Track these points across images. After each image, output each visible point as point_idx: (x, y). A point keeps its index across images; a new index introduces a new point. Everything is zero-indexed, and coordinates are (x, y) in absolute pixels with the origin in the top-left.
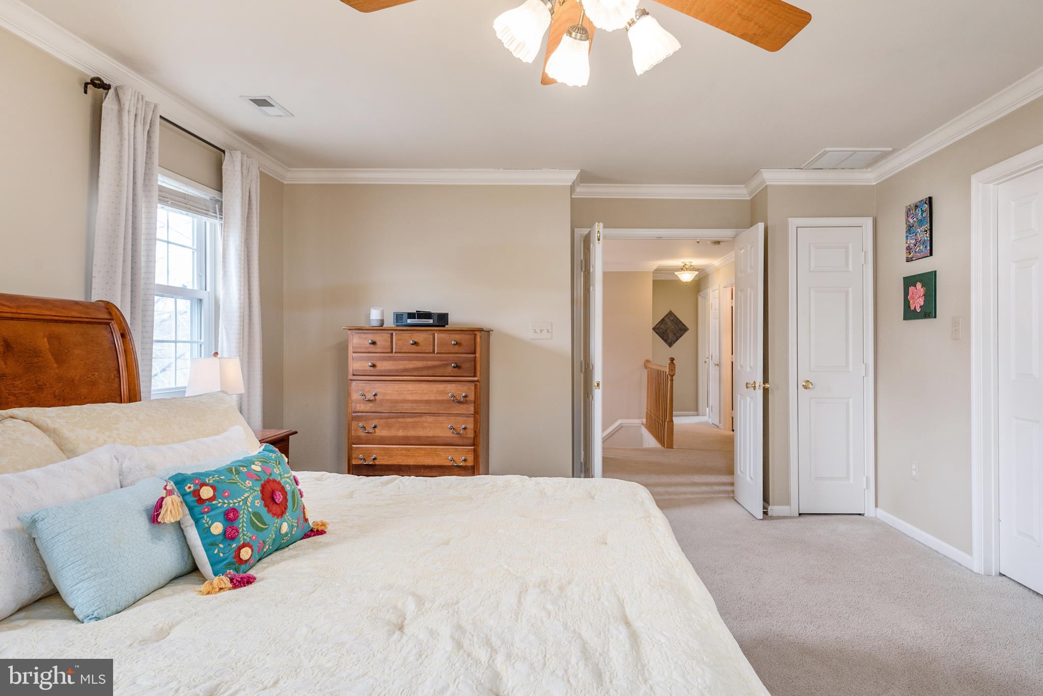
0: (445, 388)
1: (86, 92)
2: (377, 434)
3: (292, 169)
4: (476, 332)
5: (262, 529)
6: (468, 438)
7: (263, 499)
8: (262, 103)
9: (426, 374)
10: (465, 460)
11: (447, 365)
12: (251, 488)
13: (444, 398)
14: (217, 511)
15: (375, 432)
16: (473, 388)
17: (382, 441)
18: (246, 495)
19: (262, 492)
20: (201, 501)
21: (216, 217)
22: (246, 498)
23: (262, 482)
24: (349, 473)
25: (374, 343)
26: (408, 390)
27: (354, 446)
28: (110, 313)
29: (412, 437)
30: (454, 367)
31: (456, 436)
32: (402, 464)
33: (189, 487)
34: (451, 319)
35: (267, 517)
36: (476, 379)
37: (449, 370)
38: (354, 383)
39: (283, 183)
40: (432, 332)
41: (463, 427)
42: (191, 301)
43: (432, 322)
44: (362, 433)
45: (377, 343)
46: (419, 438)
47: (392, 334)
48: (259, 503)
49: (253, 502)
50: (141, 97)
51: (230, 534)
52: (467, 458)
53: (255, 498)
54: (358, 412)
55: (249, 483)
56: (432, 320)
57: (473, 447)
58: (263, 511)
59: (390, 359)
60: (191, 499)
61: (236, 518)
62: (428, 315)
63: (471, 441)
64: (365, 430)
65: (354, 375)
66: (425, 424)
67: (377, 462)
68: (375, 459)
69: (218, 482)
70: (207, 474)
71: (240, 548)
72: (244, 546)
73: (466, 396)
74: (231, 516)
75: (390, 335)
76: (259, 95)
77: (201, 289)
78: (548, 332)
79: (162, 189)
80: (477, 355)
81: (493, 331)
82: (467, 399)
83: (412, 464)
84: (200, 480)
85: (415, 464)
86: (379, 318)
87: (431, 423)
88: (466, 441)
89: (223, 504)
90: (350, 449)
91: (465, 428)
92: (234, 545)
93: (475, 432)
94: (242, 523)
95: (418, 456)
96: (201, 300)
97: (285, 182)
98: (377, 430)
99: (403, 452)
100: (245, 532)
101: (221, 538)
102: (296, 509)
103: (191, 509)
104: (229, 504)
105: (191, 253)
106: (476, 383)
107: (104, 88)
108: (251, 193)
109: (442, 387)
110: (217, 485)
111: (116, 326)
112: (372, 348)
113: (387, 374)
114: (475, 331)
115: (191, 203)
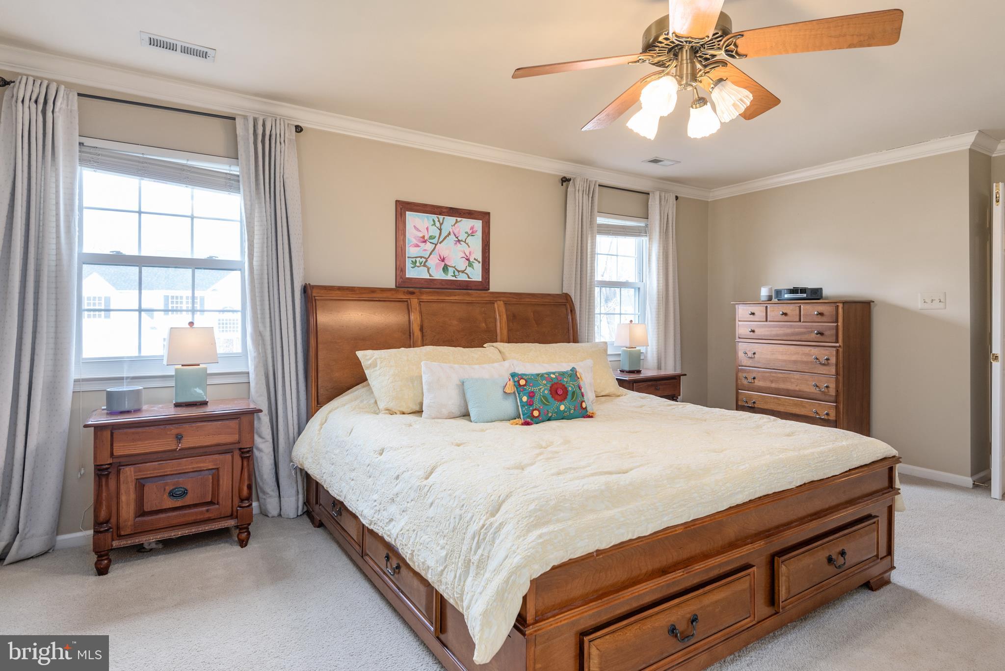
0: (809, 351)
1: (562, 185)
2: (755, 384)
3: (712, 190)
4: (838, 304)
5: (547, 405)
6: (830, 395)
7: (550, 390)
8: (655, 161)
9: (793, 339)
10: (827, 414)
11: (812, 332)
12: (545, 384)
13: (809, 360)
14: (527, 391)
15: (754, 382)
16: (834, 353)
17: (760, 390)
18: (541, 387)
19: (551, 387)
20: (520, 385)
21: (647, 236)
22: (541, 389)
23: (553, 383)
24: (737, 410)
25: (753, 314)
26: (779, 352)
27: (739, 391)
28: (567, 299)
29: (783, 389)
30: (817, 334)
31: (819, 392)
32: (775, 410)
33: (516, 379)
34: (825, 293)
35: (551, 400)
36: (837, 345)
37: (813, 336)
38: (740, 344)
39: (708, 201)
40: (799, 305)
41: (825, 385)
42: (635, 290)
43: (805, 296)
44: (745, 382)
45: (756, 314)
46: (788, 390)
47: (767, 307)
48: (546, 392)
49: (544, 391)
50: (586, 180)
51: (530, 403)
52: (830, 413)
53: (545, 389)
54: (742, 366)
55: (544, 382)
56: (806, 294)
57: (835, 404)
58: (549, 397)
59: (765, 326)
60: (517, 384)
61: (533, 396)
62: (803, 291)
63: (833, 399)
64: (747, 380)
65: (739, 338)
66: (793, 380)
67: (756, 406)
68: (754, 403)
69: (529, 378)
70: (525, 375)
71: (533, 410)
72: (535, 409)
73: (827, 359)
74: (531, 395)
75: (765, 308)
76: (652, 158)
77: (640, 281)
78: (940, 302)
79: (600, 226)
80: (839, 324)
81: (874, 302)
82: (829, 361)
83: (782, 410)
84: (521, 377)
85: (785, 411)
86: (768, 294)
87: (797, 379)
88: (827, 398)
89: (529, 389)
90: (737, 393)
91: (827, 387)
92: (531, 408)
93: (837, 391)
94: (536, 399)
95: (788, 405)
96: (639, 288)
97: (709, 200)
98: (756, 381)
99: (776, 400)
100: (537, 404)
101: (526, 404)
102: (574, 400)
103: (517, 388)
104: (532, 389)
105: (635, 260)
106: (838, 348)
107: (568, 181)
108: (669, 217)
109: (807, 349)
110: (528, 380)
111: (568, 306)
112: (752, 318)
113: (763, 338)
114: (836, 302)
115: (628, 230)
